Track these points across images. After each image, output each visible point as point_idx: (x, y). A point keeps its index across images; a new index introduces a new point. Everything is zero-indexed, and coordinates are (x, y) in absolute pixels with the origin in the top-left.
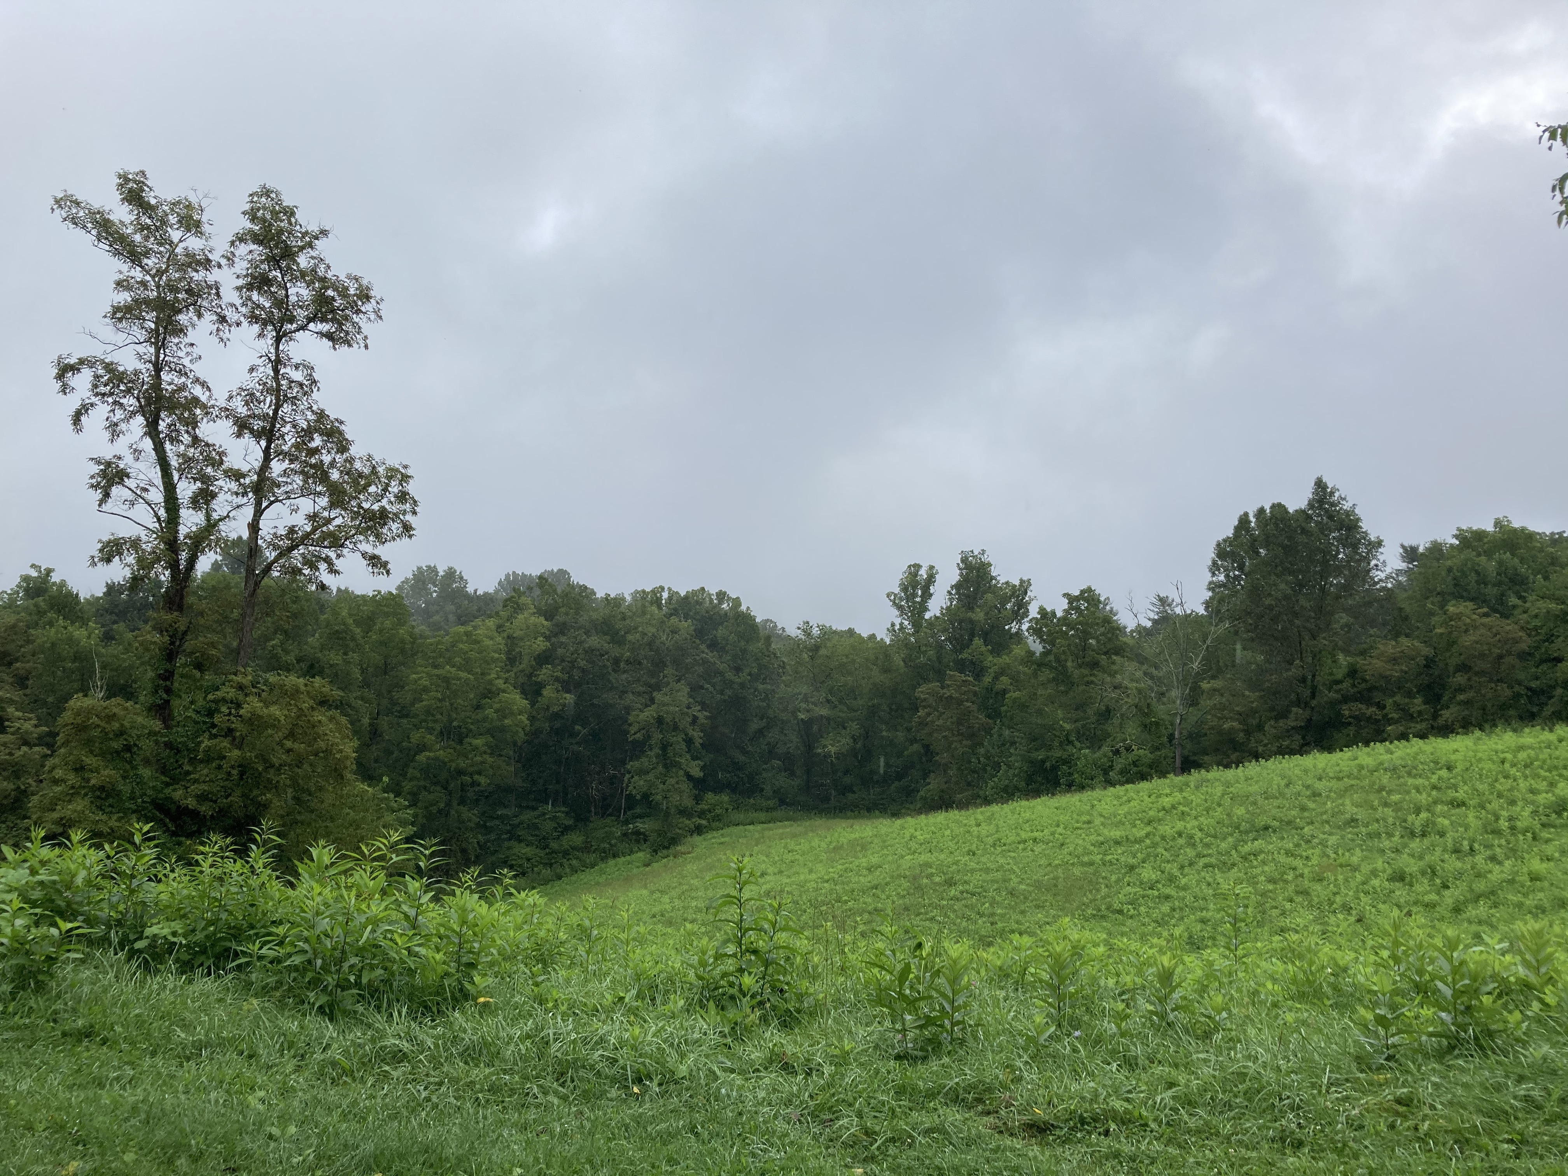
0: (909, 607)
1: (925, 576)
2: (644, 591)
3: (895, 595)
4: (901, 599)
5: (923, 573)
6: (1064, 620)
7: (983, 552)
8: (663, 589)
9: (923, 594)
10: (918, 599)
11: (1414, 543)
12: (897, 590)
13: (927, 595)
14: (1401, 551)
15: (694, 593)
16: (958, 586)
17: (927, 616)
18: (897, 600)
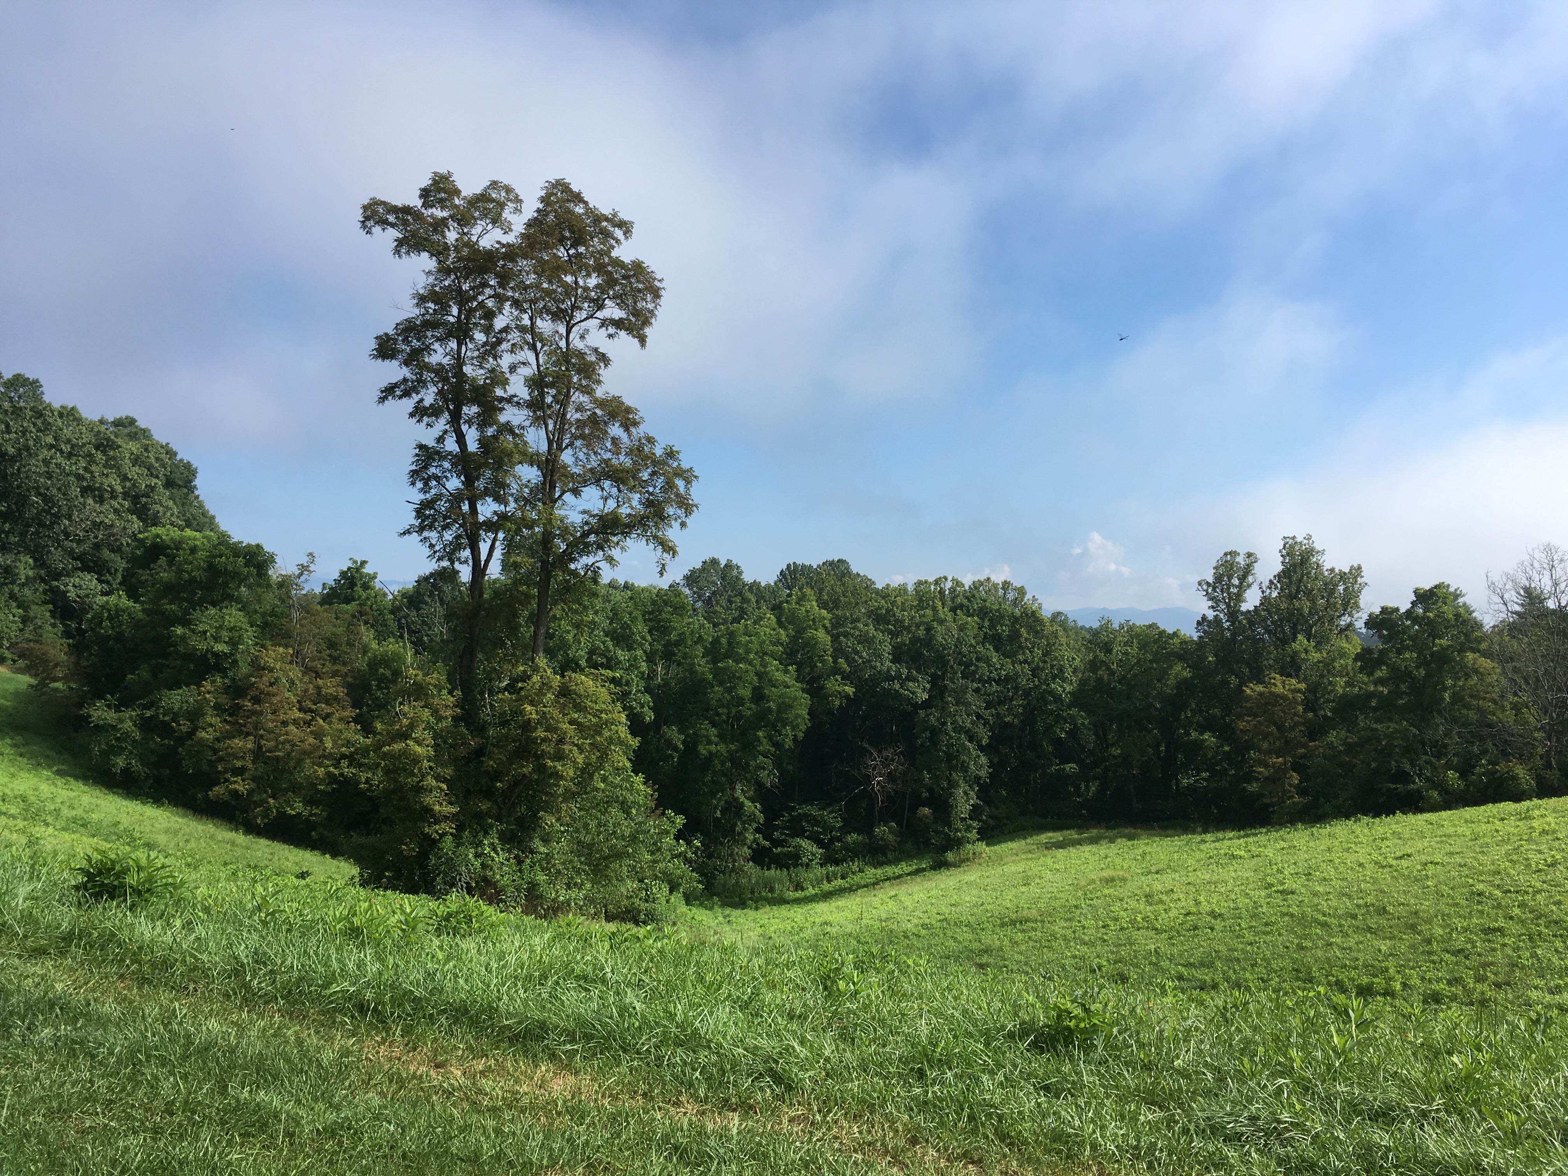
0: (1224, 598)
1: (1243, 563)
2: (926, 582)
3: (1208, 584)
4: (1214, 589)
5: (1241, 560)
6: (1409, 613)
7: (1309, 537)
8: (946, 579)
9: (1241, 583)
10: (1236, 591)
12: (1211, 580)
13: (1243, 586)
15: (981, 583)
16: (1279, 575)
17: (1245, 607)
18: (1210, 590)
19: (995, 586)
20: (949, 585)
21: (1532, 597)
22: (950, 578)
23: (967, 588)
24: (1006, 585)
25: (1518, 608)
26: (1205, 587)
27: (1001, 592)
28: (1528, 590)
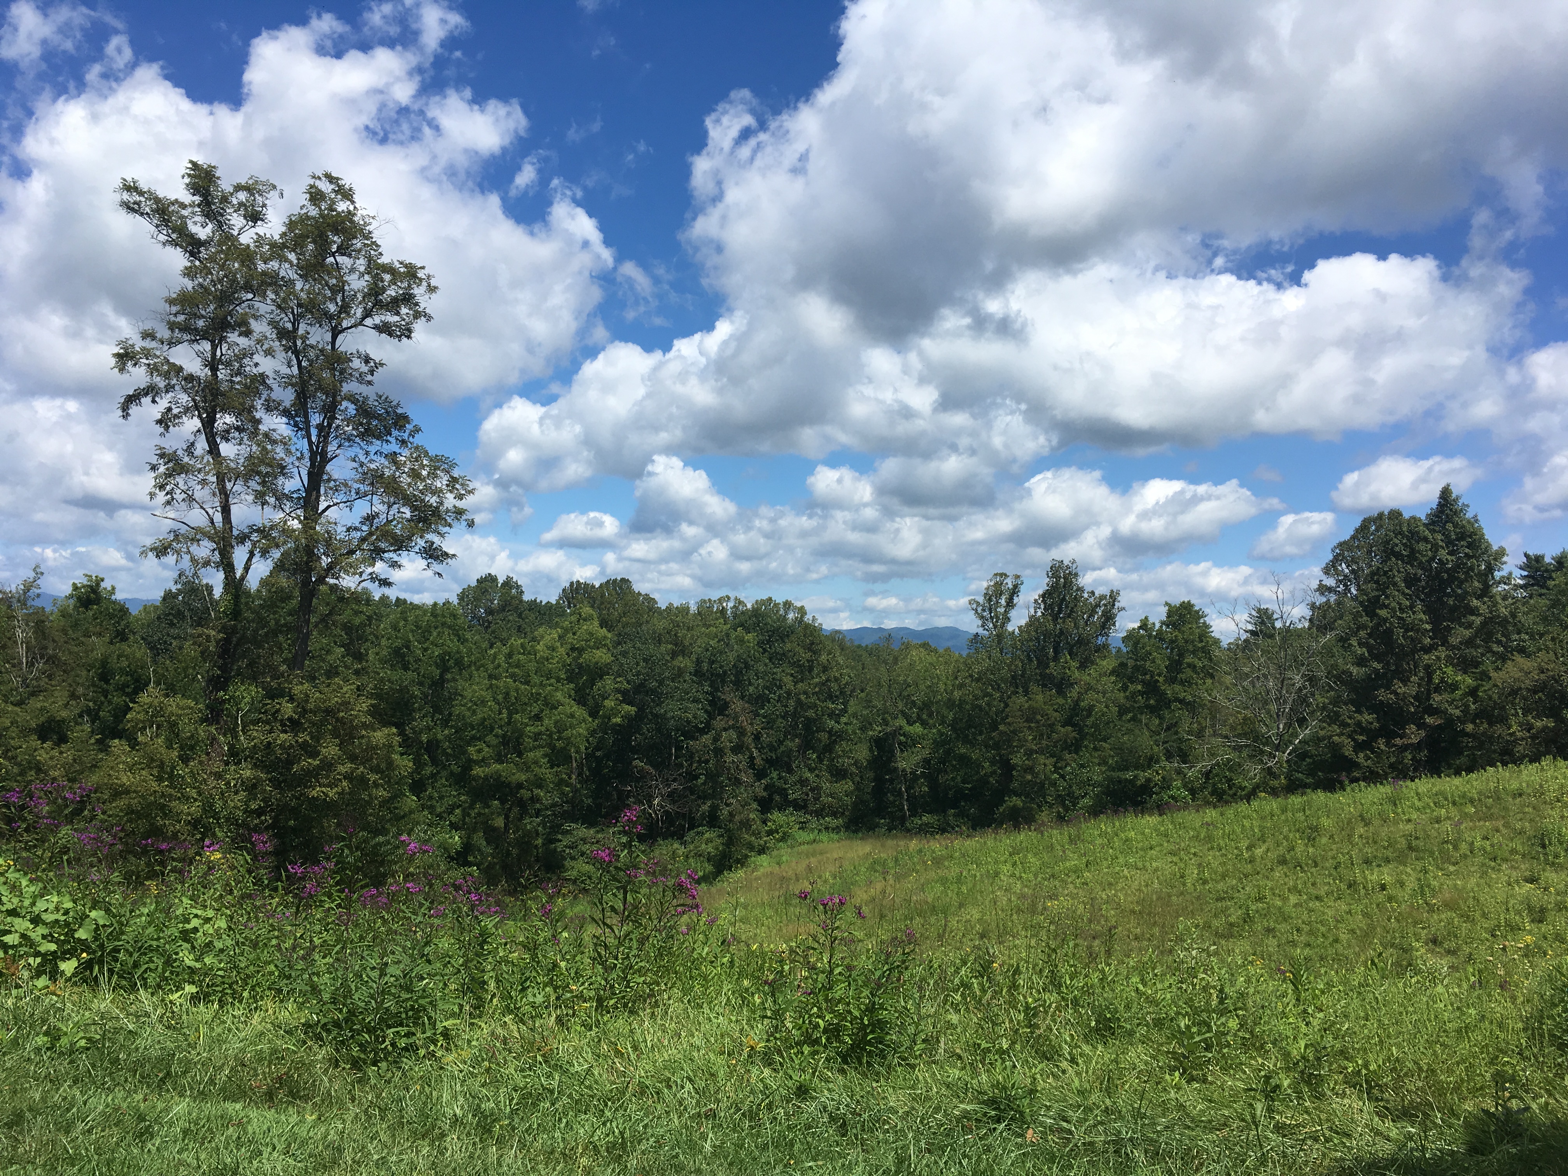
0: (991, 617)
1: (1010, 586)
2: (710, 600)
3: (978, 604)
4: (984, 610)
5: (1009, 582)
7: (1073, 561)
8: (729, 598)
9: (1008, 604)
10: (1002, 610)
11: (1539, 553)
12: (981, 599)
13: (1010, 606)
14: (1525, 560)
15: (761, 603)
16: (1043, 596)
17: (1010, 628)
18: (979, 609)
19: (776, 605)
20: (731, 604)
21: (1263, 617)
22: (732, 598)
23: (749, 606)
24: (788, 605)
25: (1250, 627)
26: (974, 606)
27: (782, 612)
28: (1259, 610)
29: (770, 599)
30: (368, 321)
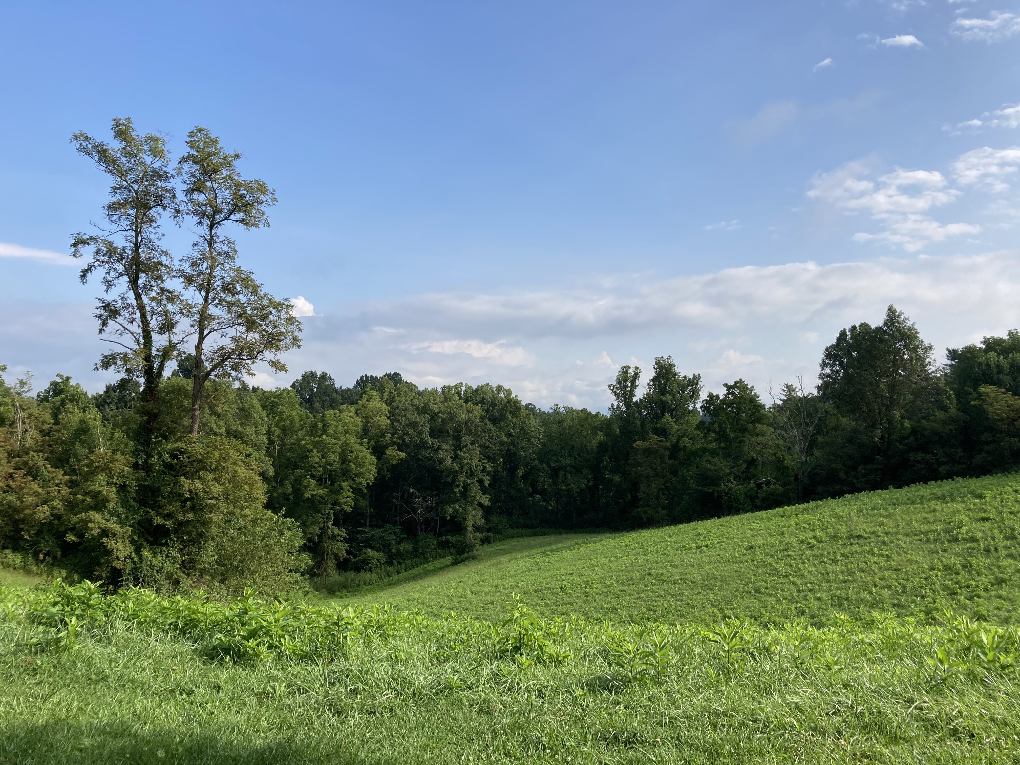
0: (622, 394)
1: (633, 374)
2: (450, 386)
3: (614, 386)
4: (617, 389)
5: (631, 371)
6: (724, 401)
7: (670, 357)
11: (955, 348)
12: (615, 383)
13: (634, 386)
14: (947, 352)
16: (653, 380)
17: (634, 400)
19: (492, 388)
20: (463, 388)
21: (790, 391)
22: (464, 384)
23: (474, 389)
24: (499, 388)
25: (783, 397)
26: (612, 388)
27: (495, 393)
28: (787, 386)
29: (488, 384)
30: (232, 217)
